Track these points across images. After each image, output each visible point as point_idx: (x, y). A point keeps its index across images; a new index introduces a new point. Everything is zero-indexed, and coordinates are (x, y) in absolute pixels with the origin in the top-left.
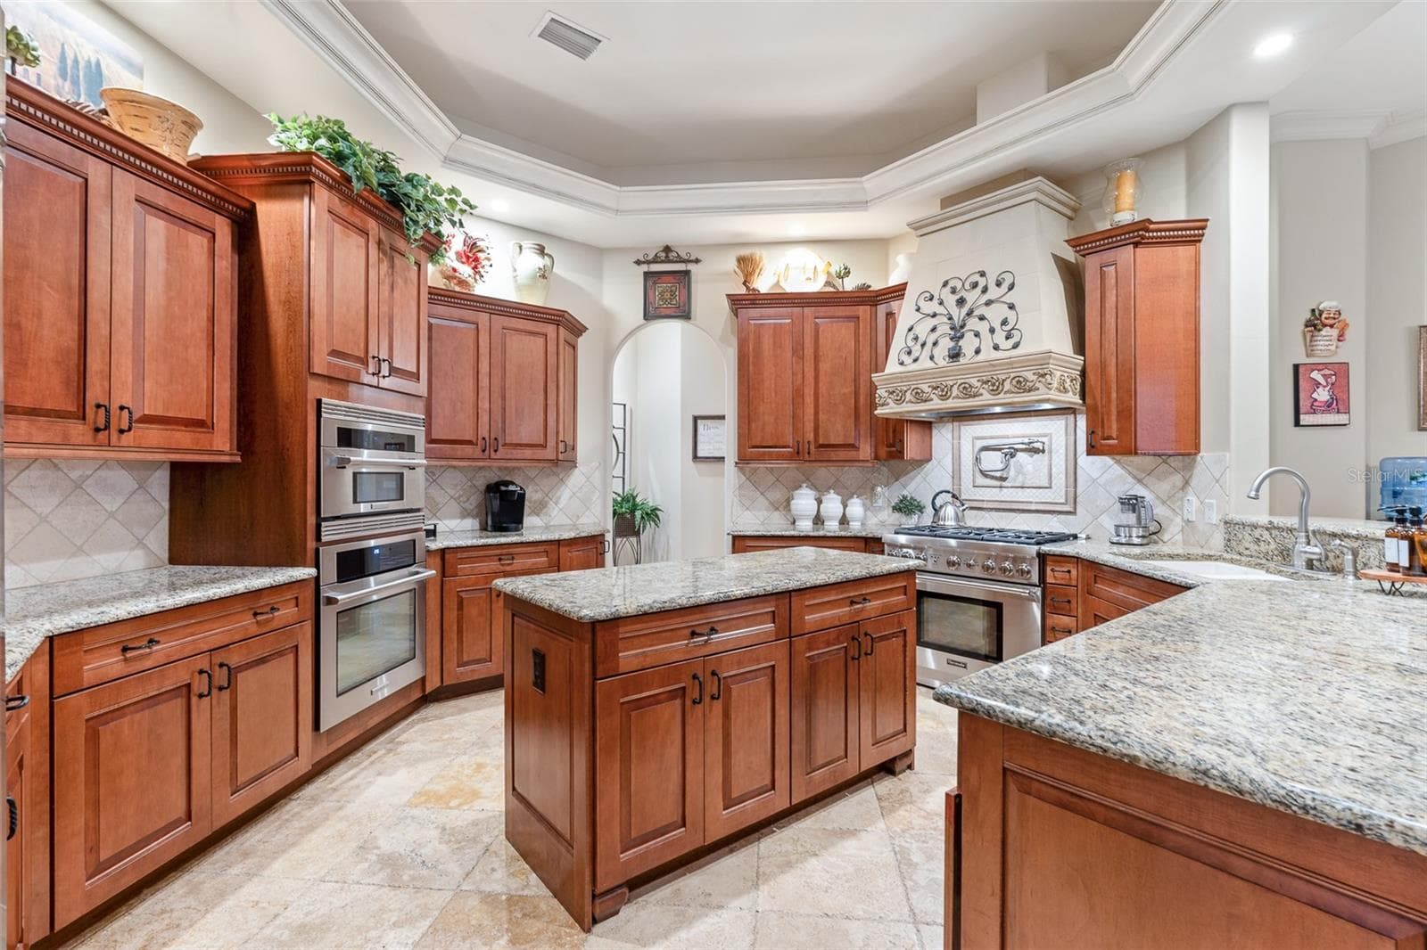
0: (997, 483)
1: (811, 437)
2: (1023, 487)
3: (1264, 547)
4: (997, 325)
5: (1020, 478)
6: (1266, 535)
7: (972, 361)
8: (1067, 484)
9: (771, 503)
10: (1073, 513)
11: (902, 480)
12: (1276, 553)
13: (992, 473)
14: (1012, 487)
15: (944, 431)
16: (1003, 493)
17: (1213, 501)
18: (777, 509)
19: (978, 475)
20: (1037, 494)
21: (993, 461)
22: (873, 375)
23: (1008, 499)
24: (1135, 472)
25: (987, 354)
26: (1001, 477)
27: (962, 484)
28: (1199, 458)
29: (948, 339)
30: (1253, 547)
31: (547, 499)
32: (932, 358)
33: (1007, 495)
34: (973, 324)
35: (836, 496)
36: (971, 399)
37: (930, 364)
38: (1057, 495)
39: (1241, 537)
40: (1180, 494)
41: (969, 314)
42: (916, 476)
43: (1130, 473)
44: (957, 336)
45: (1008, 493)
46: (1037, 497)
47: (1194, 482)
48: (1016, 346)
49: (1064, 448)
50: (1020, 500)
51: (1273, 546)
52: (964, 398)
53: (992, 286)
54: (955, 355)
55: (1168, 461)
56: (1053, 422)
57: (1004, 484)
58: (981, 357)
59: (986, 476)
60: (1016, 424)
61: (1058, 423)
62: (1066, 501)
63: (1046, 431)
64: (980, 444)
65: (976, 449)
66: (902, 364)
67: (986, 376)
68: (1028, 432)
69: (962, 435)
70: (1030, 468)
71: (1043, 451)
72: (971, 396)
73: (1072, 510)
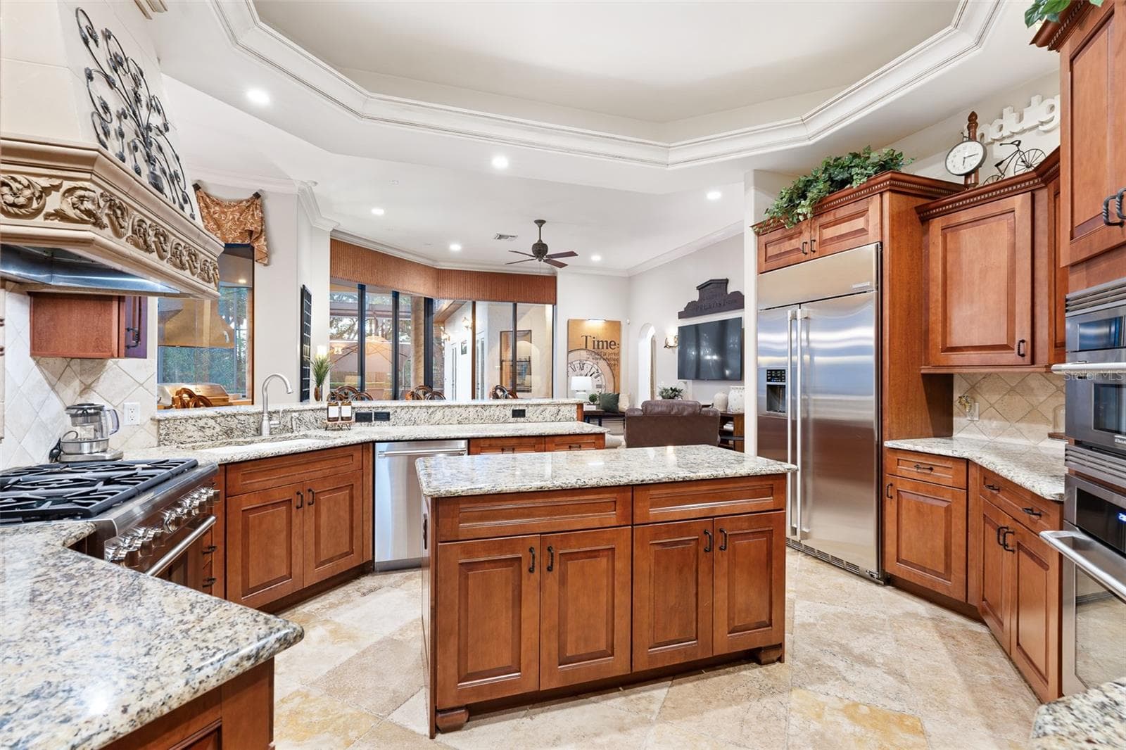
6: (211, 422)
51: (218, 429)
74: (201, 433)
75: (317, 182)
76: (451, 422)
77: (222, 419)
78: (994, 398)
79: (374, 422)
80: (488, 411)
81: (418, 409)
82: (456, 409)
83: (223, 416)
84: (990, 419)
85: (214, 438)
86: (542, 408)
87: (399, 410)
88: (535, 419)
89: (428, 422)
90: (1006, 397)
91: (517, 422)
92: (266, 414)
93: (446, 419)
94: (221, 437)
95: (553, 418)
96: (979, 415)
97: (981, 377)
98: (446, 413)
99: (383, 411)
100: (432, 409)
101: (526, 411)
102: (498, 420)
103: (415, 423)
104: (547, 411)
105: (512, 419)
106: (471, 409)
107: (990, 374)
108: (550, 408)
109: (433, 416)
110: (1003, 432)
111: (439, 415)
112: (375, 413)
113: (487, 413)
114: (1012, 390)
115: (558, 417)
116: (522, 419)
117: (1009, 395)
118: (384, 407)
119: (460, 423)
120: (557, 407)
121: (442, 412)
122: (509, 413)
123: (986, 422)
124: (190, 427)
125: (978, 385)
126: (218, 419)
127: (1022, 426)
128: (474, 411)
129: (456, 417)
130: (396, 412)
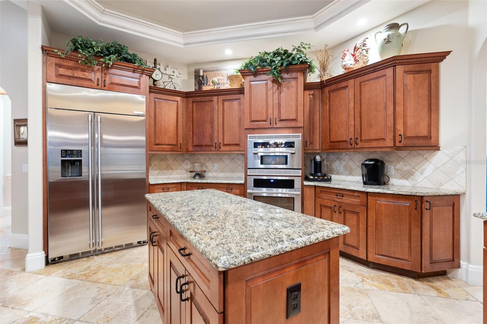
31: (413, 170)
78: (156, 163)
84: (155, 170)
90: (160, 162)
96: (152, 169)
97: (152, 155)
107: (155, 154)
110: (159, 174)
114: (162, 160)
117: (161, 161)
123: (154, 171)
125: (151, 158)
127: (165, 171)
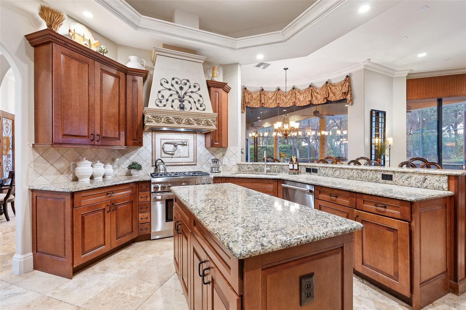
0: (171, 156)
1: (98, 132)
2: (180, 157)
3: (250, 169)
4: (196, 101)
5: (179, 154)
6: (251, 166)
7: (189, 111)
8: (194, 156)
9: (58, 170)
10: (195, 165)
11: (126, 155)
12: (254, 170)
13: (169, 152)
14: (176, 157)
15: (148, 135)
16: (172, 159)
17: (233, 159)
18: (62, 173)
19: (163, 153)
20: (184, 159)
21: (169, 148)
22: (145, 108)
23: (174, 161)
24: (211, 152)
25: (194, 110)
26: (172, 154)
27: (156, 156)
28: (228, 149)
29: (178, 101)
30: (247, 170)
32: (172, 106)
33: (174, 160)
34: (186, 98)
35: (101, 164)
36: (190, 125)
37: (171, 109)
38: (191, 159)
39: (243, 167)
40: (222, 158)
41: (185, 93)
42: (134, 153)
43: (210, 152)
44: (181, 101)
45: (175, 160)
46: (184, 160)
47: (226, 155)
48: (204, 110)
49: (193, 144)
50: (179, 161)
51: (253, 169)
52: (188, 125)
53: (192, 86)
54: (182, 108)
55: (219, 149)
56: (189, 136)
57: (173, 156)
58: (192, 111)
59: (166, 153)
60: (178, 135)
61: (191, 136)
62: (194, 161)
63: (188, 139)
64: (163, 142)
65: (162, 143)
66: (158, 105)
67: (196, 118)
68: (181, 138)
69: (156, 137)
70: (182, 151)
71: (186, 145)
72: (170, 123)
73: (195, 164)
74: (248, 169)
75: (370, 58)
76: (344, 177)
77: (254, 166)
79: (312, 173)
80: (365, 173)
81: (328, 168)
82: (346, 170)
83: (254, 165)
85: (252, 171)
86: (408, 175)
87: (321, 168)
88: (401, 183)
89: (332, 176)
91: (385, 183)
92: (265, 165)
93: (341, 175)
94: (254, 171)
95: (419, 185)
98: (341, 172)
99: (315, 168)
100: (334, 169)
101: (393, 176)
102: (372, 180)
103: (327, 175)
104: (413, 179)
105: (382, 181)
106: (354, 171)
108: (415, 176)
109: (335, 173)
111: (338, 173)
112: (312, 169)
113: (364, 175)
115: (425, 185)
116: (390, 181)
118: (315, 166)
119: (348, 178)
120: (423, 176)
121: (339, 171)
122: (380, 176)
124: (245, 167)
126: (253, 166)
128: (356, 173)
129: (346, 175)
130: (320, 169)
